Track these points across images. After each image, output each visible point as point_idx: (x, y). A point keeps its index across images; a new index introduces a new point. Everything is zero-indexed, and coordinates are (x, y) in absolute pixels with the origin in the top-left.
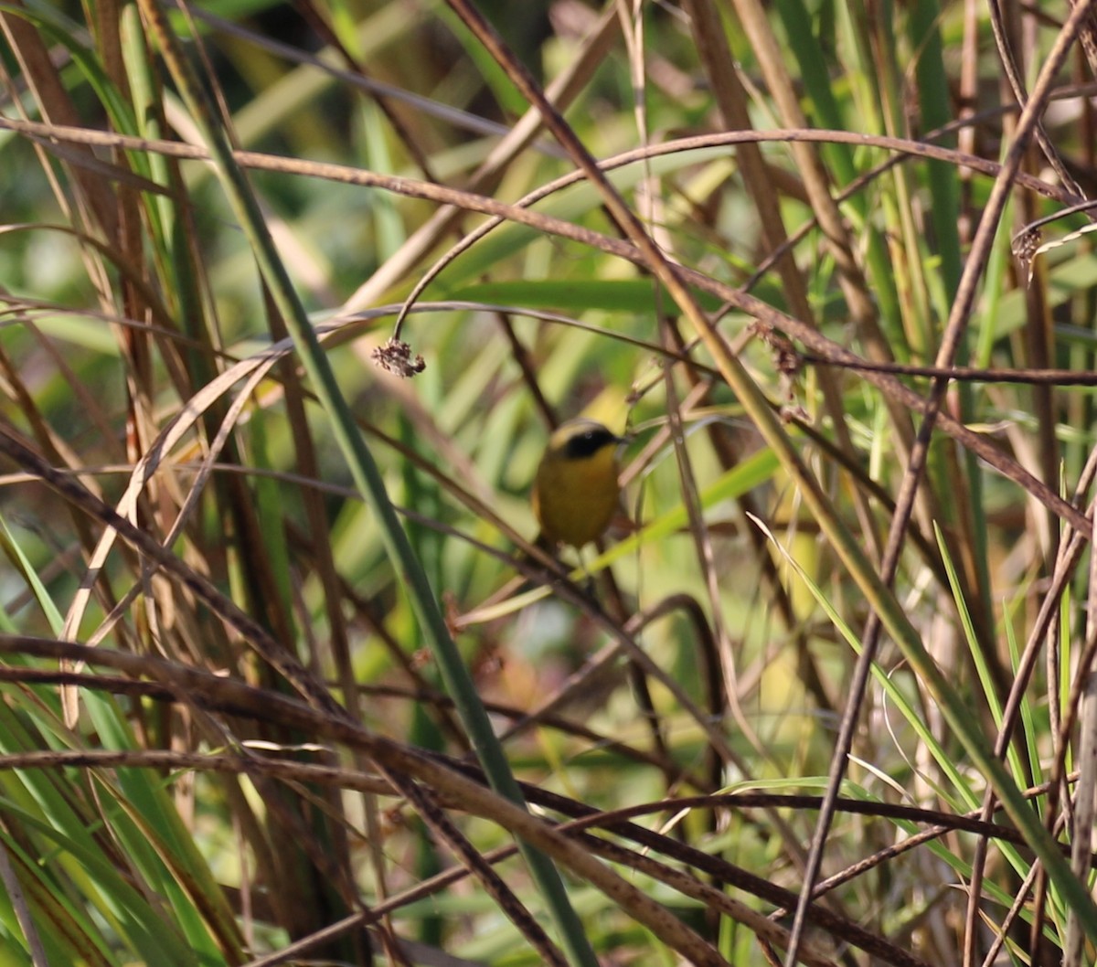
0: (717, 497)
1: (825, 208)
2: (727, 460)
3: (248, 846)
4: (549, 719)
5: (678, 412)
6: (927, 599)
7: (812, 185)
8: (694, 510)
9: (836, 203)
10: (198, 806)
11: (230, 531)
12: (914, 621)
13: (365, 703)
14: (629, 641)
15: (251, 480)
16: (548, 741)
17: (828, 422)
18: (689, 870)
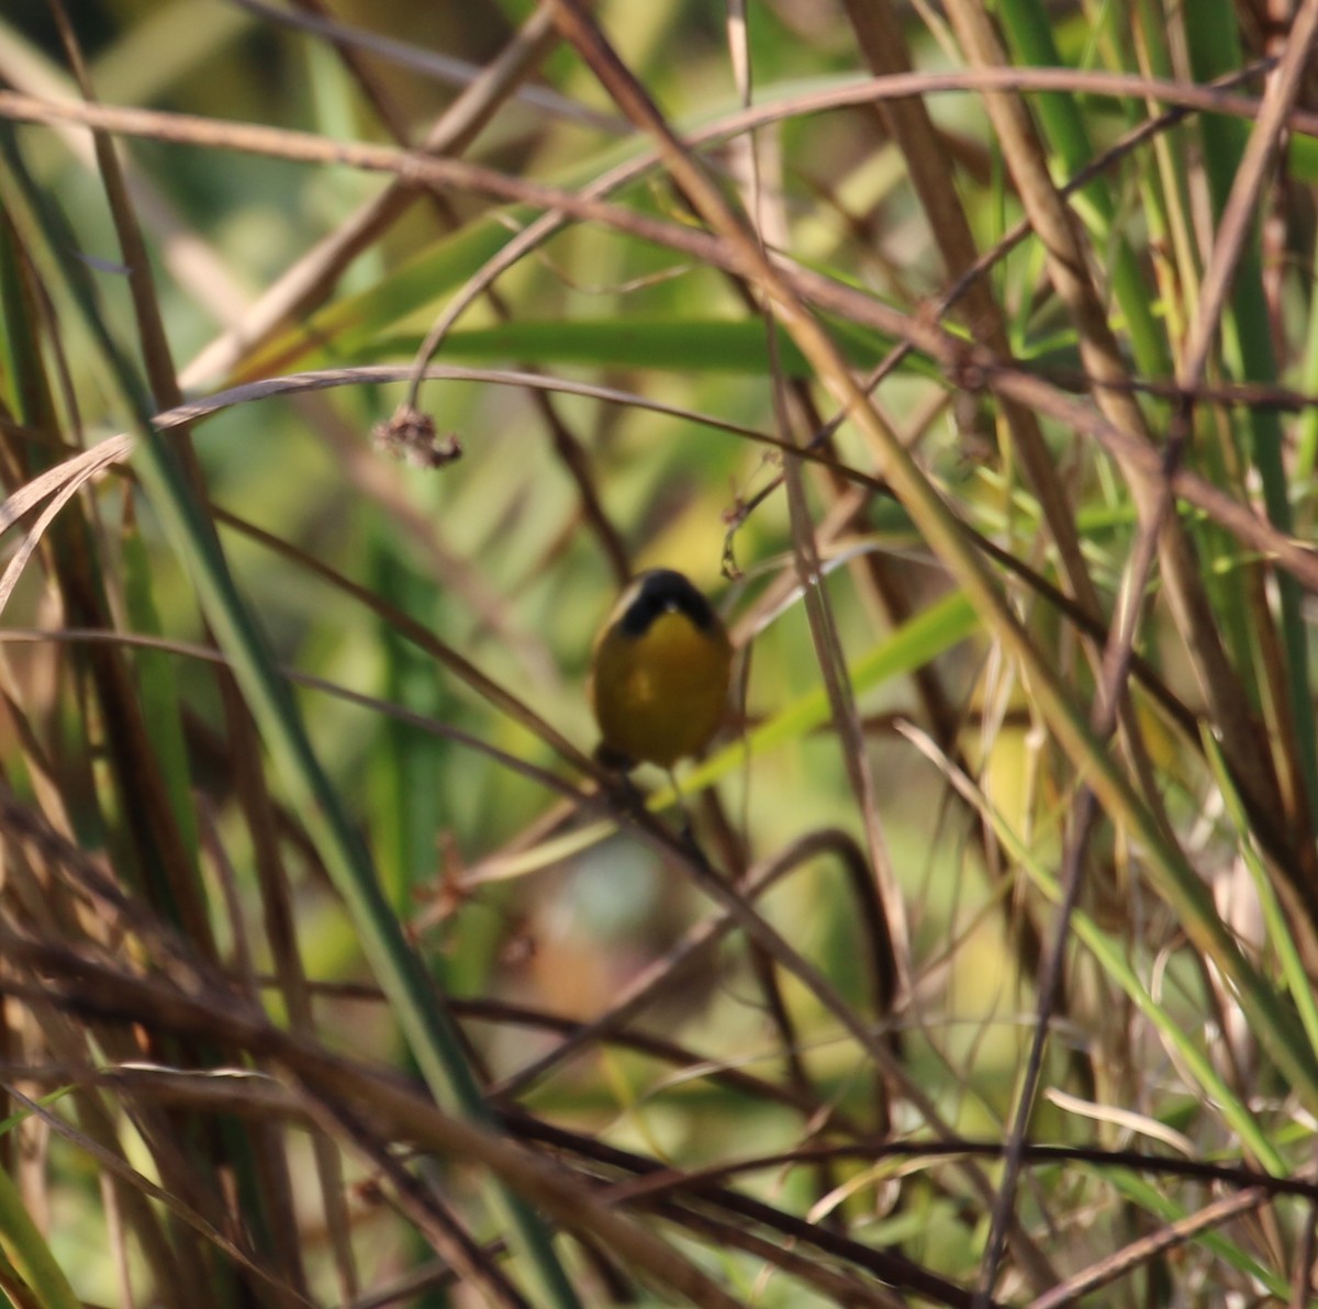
0: (878, 671)
1: (1043, 205)
2: (898, 609)
3: (133, 1241)
4: (617, 1031)
5: (811, 542)
6: (1221, 831)
7: (1020, 166)
8: (840, 695)
9: (1061, 196)
10: (52, 1178)
11: (97, 736)
12: (1202, 868)
13: (320, 1007)
14: (744, 909)
15: (128, 654)
16: (616, 1068)
17: (1052, 552)
18: (847, 1270)
